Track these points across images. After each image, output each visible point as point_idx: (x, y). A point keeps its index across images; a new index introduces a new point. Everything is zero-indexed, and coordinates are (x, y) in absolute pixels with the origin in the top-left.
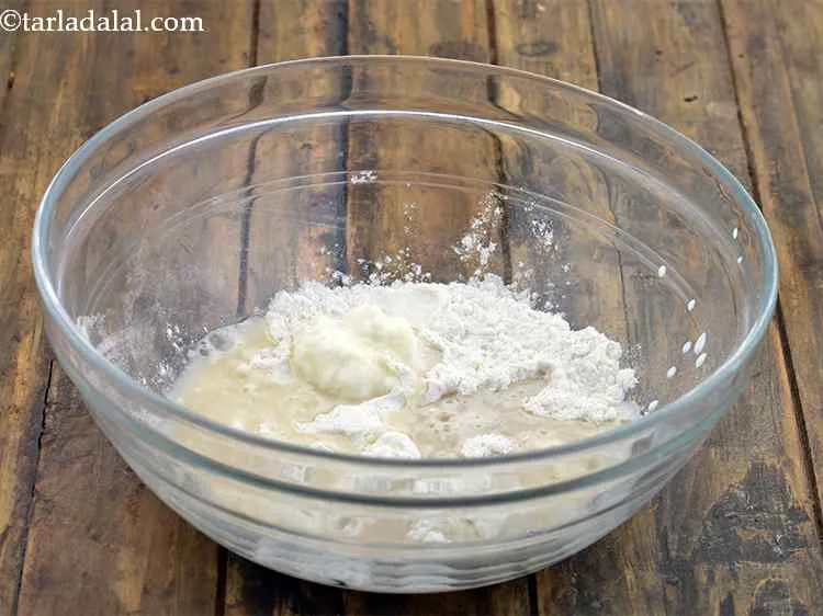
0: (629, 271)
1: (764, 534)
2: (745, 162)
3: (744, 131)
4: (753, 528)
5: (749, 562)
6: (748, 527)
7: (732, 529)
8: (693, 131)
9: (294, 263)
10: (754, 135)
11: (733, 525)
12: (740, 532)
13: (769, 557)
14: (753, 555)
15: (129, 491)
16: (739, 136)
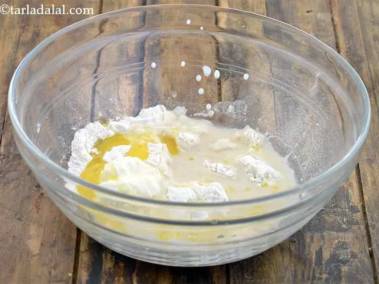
0: (278, 94)
1: (338, 218)
2: (335, 41)
3: (334, 26)
4: (333, 216)
5: (331, 232)
6: (330, 215)
7: (322, 216)
8: (310, 27)
9: (118, 89)
10: (339, 28)
11: (323, 214)
12: (326, 217)
13: (340, 229)
14: (332, 228)
15: (36, 197)
16: (332, 29)
